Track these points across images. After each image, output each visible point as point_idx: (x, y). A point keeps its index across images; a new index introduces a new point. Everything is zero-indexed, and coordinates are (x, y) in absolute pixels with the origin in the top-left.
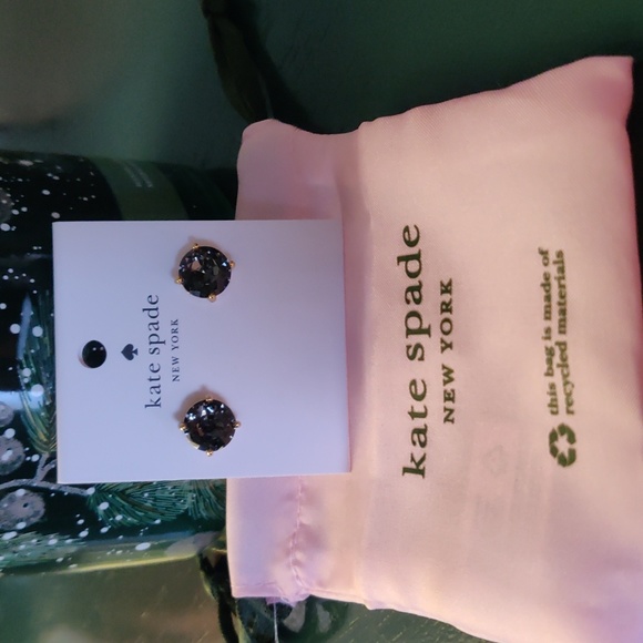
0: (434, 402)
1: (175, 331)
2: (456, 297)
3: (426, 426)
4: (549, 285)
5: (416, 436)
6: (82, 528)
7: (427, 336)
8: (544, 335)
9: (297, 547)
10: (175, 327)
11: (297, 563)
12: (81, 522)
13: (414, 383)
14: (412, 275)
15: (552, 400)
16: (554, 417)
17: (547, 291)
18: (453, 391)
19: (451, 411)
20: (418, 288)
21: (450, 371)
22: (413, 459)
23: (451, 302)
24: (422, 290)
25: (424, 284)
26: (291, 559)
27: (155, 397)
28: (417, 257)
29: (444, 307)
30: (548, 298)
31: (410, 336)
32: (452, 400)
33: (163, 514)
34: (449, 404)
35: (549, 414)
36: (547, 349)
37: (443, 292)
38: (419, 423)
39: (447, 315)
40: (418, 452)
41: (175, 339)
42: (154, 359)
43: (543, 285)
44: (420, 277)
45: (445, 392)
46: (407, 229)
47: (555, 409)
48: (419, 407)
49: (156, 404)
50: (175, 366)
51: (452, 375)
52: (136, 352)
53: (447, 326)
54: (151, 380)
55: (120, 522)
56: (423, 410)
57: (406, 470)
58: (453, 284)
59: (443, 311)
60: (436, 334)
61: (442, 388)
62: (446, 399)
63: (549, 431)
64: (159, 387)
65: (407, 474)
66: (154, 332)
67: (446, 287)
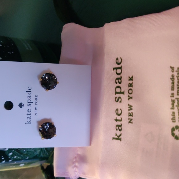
0: (125, 117)
1: (36, 99)
2: (134, 82)
3: (121, 124)
4: (174, 79)
5: (117, 128)
6: (3, 160)
7: (123, 94)
8: (171, 95)
9: (76, 161)
10: (36, 98)
11: (76, 166)
12: (3, 158)
13: (117, 110)
14: (118, 74)
15: (173, 117)
16: (174, 123)
17: (172, 81)
18: (132, 113)
19: (131, 120)
20: (120, 78)
21: (131, 106)
22: (116, 135)
23: (132, 83)
24: (122, 79)
25: (122, 77)
26: (74, 165)
27: (29, 120)
28: (121, 68)
29: (130, 85)
30: (173, 83)
31: (117, 94)
32: (132, 116)
33: (29, 156)
34: (131, 117)
35: (172, 122)
36: (172, 100)
37: (129, 80)
38: (119, 123)
39: (131, 88)
40: (118, 133)
41: (36, 102)
42: (29, 108)
43: (171, 79)
44: (121, 75)
45: (129, 113)
46: (117, 59)
47: (174, 121)
48: (119, 118)
49: (29, 123)
50: (36, 110)
51: (132, 108)
52: (23, 105)
53: (131, 91)
54: (28, 115)
55: (16, 158)
56: (120, 119)
57: (114, 138)
58: (133, 78)
59: (129, 86)
60: (126, 94)
61: (128, 112)
62: (129, 116)
63: (171, 127)
64: (30, 117)
65: (114, 140)
66: (29, 99)
67: (131, 78)
